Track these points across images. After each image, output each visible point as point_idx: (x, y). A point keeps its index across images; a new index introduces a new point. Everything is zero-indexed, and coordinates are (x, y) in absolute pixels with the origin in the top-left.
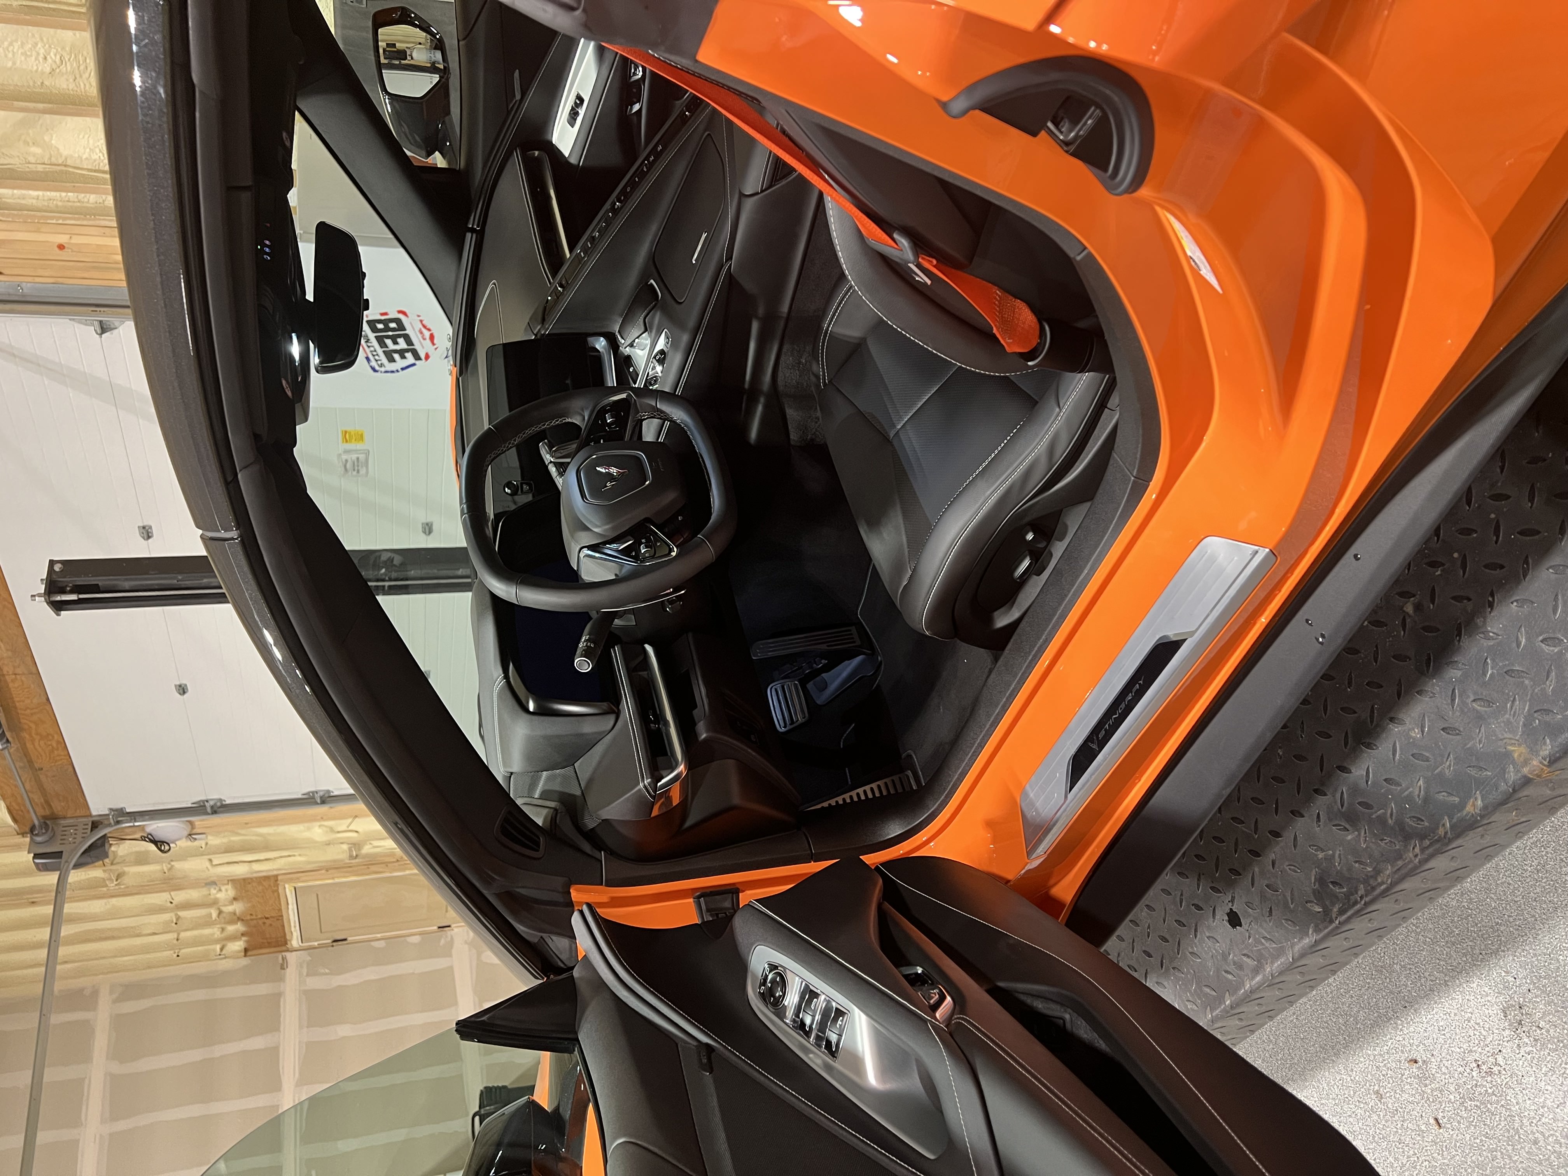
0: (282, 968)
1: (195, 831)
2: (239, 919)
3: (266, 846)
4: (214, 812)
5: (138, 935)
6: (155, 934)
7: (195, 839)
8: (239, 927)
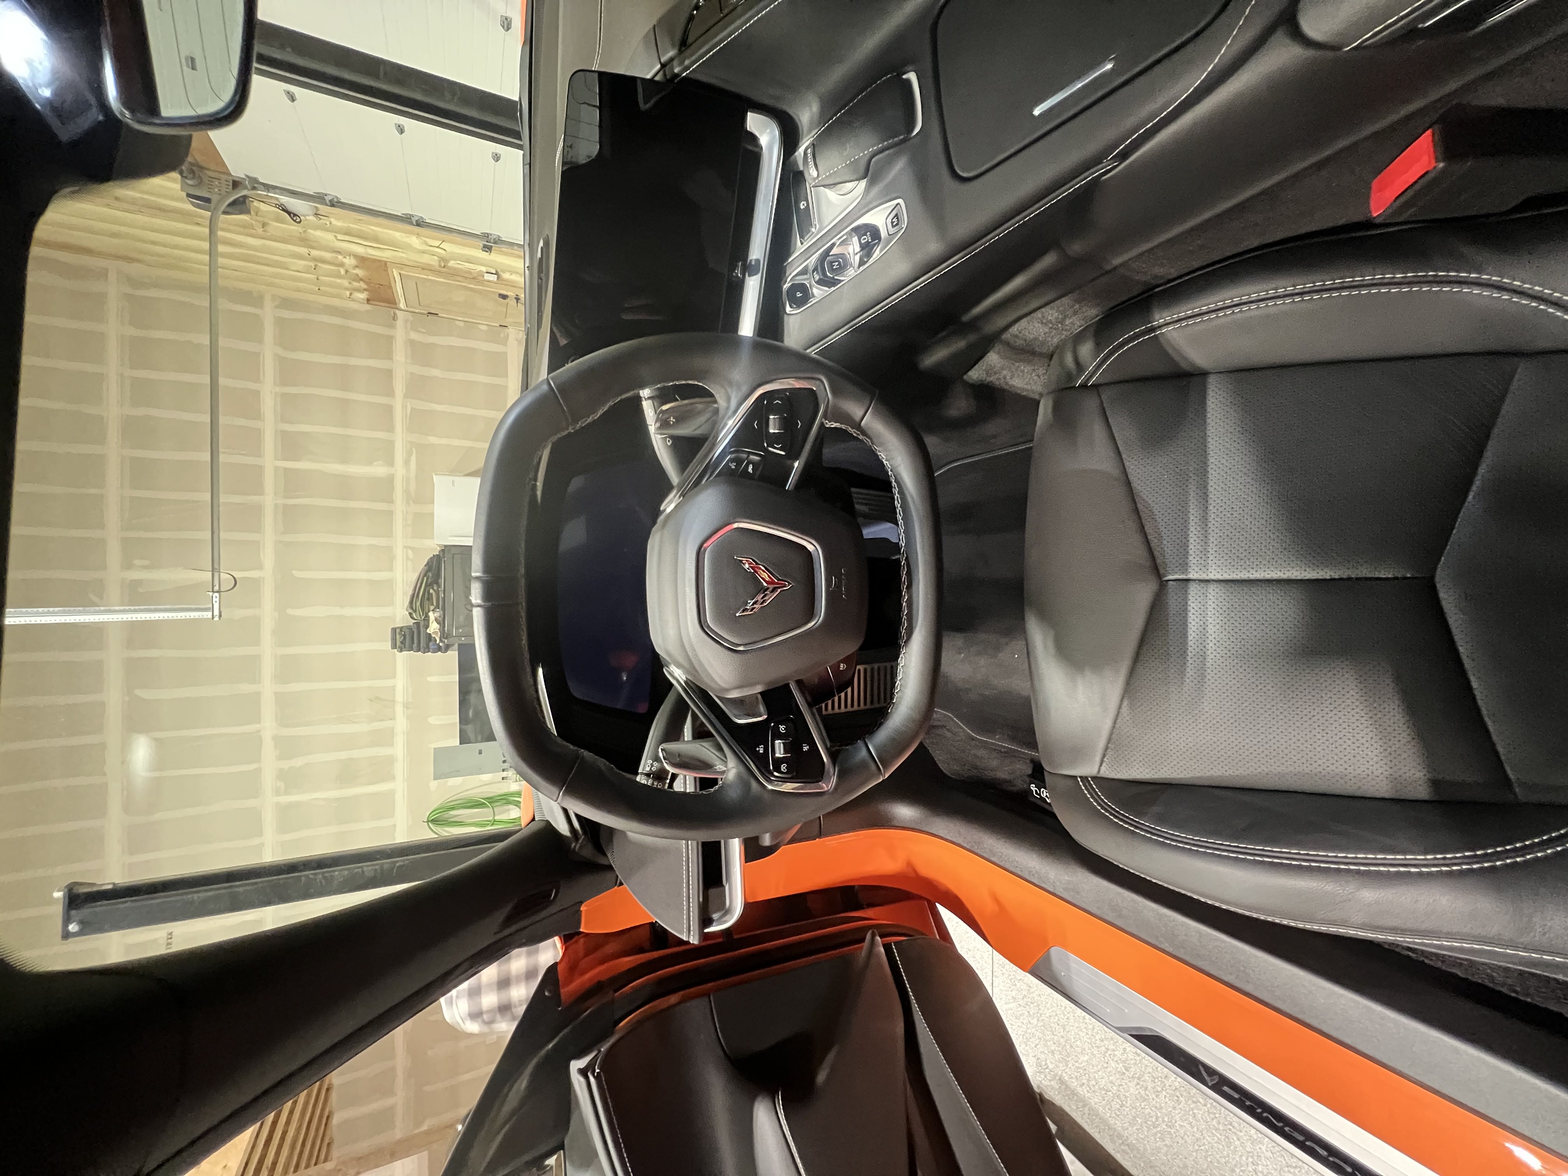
0: (394, 319)
1: (318, 213)
2: (361, 280)
3: (376, 239)
4: (333, 205)
5: (287, 269)
6: (298, 271)
7: (320, 219)
8: (363, 285)
